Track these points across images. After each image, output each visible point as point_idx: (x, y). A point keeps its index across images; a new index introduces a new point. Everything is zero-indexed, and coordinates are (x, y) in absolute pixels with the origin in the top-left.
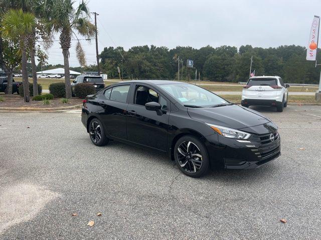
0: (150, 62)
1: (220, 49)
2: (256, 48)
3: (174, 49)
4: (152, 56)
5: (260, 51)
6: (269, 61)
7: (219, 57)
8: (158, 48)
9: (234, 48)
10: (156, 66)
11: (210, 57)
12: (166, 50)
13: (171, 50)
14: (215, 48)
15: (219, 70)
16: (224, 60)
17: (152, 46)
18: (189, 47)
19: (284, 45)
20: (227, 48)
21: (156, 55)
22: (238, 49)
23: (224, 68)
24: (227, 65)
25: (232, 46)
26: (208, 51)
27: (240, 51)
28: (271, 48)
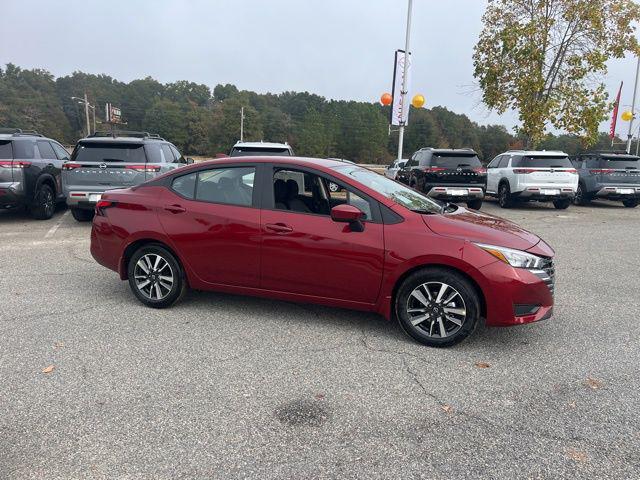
0: (9, 104)
1: (174, 87)
2: (245, 93)
3: (67, 77)
4: (13, 90)
5: (253, 99)
6: (269, 117)
7: (177, 104)
8: (26, 72)
9: (204, 87)
10: (24, 112)
11: (155, 102)
12: (48, 77)
13: (59, 79)
14: (164, 84)
15: (179, 130)
16: (186, 110)
17: (10, 66)
18: (105, 77)
19: (290, 91)
20: (189, 86)
21: (22, 88)
22: (212, 91)
23: (187, 127)
24: (194, 121)
25: (199, 84)
26: (148, 88)
27: (215, 93)
28: (269, 94)
